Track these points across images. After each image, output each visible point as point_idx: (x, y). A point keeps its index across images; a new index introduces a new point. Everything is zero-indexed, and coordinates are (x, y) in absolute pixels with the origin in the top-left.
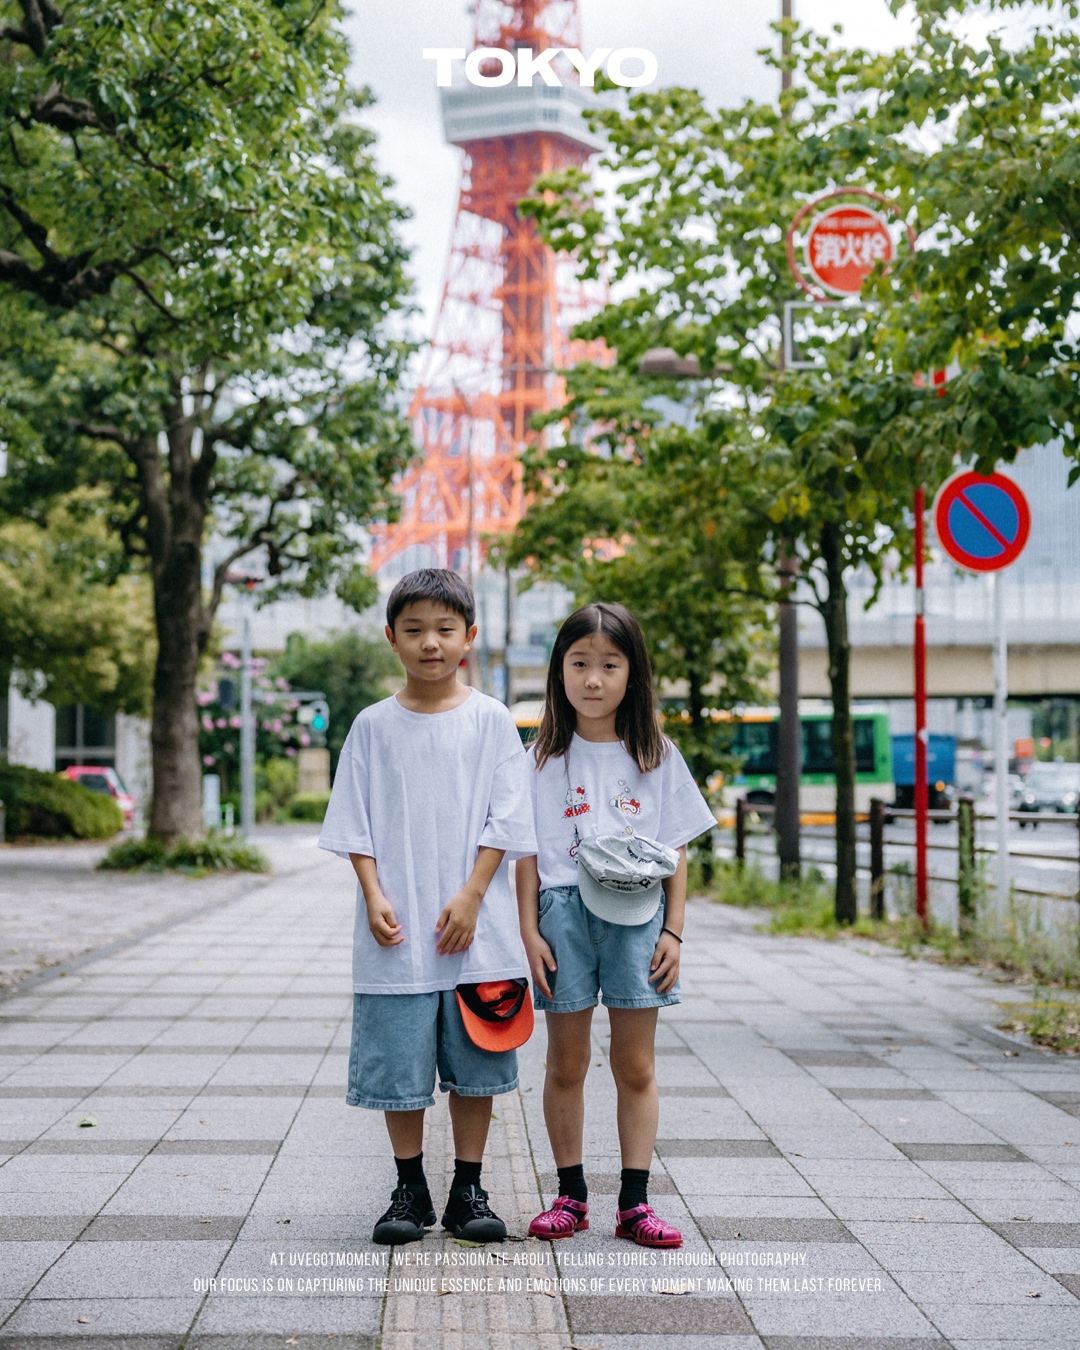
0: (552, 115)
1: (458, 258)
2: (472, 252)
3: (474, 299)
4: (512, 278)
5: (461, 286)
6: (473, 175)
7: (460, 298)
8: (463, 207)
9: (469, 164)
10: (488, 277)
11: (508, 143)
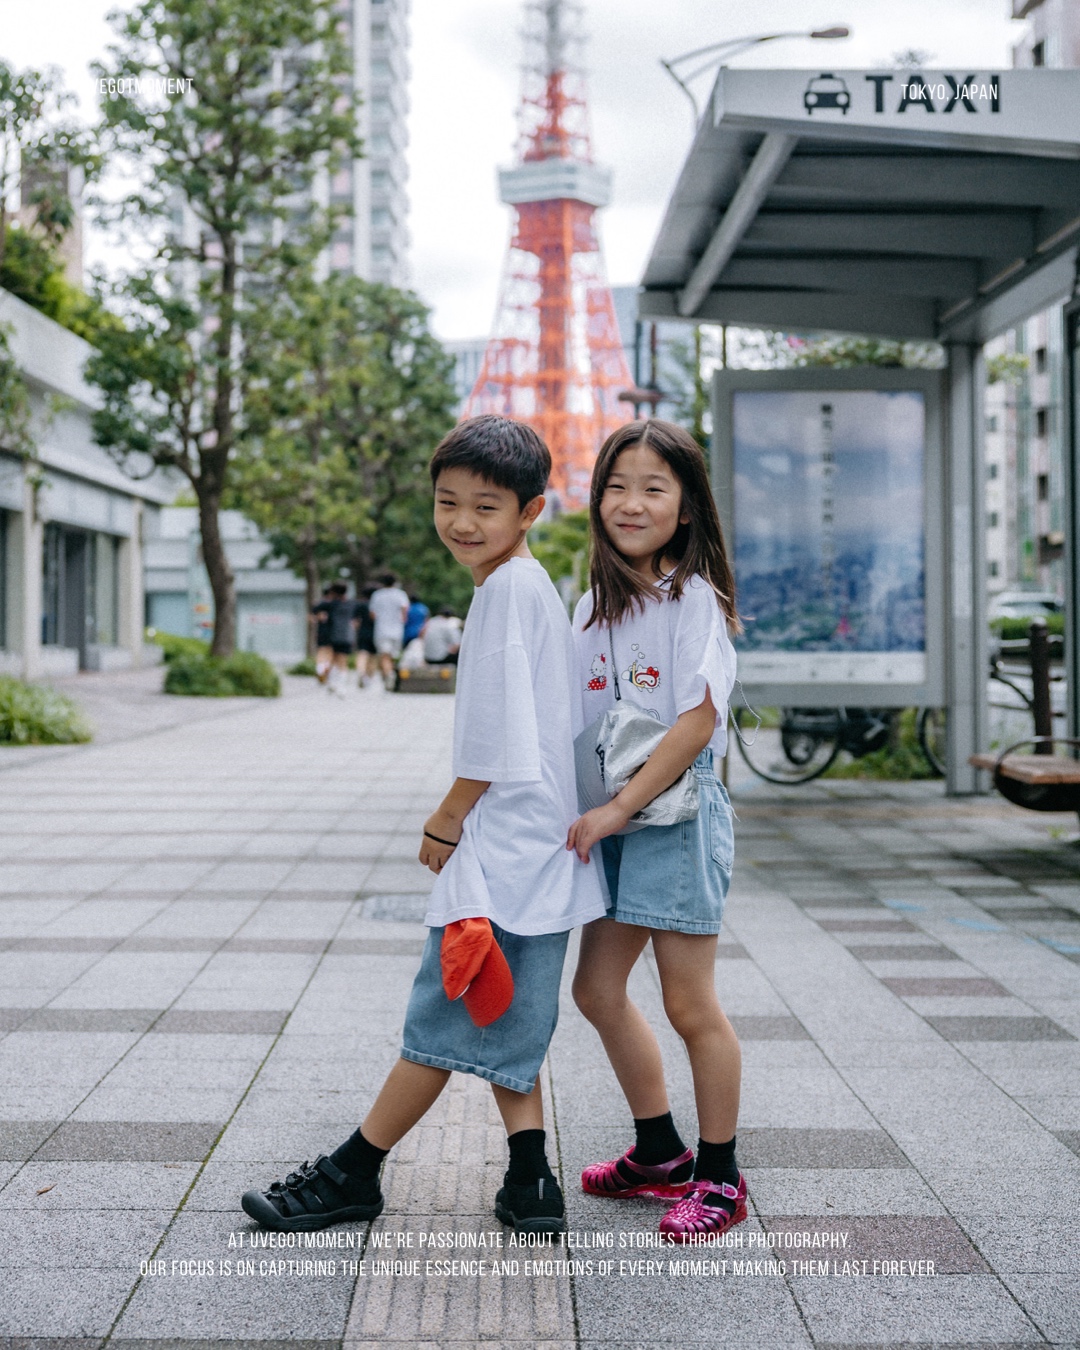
0: (571, 186)
1: (509, 282)
2: (518, 276)
3: (520, 308)
4: (545, 294)
5: (512, 299)
6: (520, 225)
7: (511, 308)
8: (512, 246)
9: (517, 217)
10: (530, 293)
11: (542, 205)
